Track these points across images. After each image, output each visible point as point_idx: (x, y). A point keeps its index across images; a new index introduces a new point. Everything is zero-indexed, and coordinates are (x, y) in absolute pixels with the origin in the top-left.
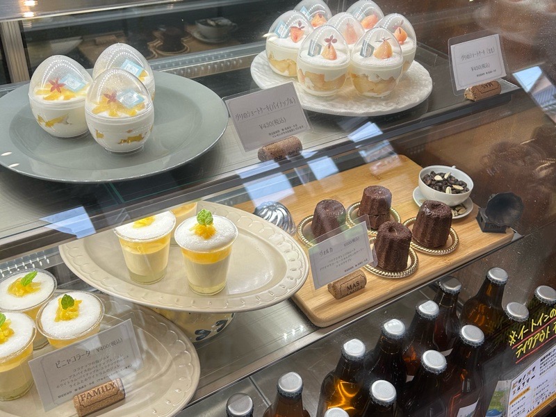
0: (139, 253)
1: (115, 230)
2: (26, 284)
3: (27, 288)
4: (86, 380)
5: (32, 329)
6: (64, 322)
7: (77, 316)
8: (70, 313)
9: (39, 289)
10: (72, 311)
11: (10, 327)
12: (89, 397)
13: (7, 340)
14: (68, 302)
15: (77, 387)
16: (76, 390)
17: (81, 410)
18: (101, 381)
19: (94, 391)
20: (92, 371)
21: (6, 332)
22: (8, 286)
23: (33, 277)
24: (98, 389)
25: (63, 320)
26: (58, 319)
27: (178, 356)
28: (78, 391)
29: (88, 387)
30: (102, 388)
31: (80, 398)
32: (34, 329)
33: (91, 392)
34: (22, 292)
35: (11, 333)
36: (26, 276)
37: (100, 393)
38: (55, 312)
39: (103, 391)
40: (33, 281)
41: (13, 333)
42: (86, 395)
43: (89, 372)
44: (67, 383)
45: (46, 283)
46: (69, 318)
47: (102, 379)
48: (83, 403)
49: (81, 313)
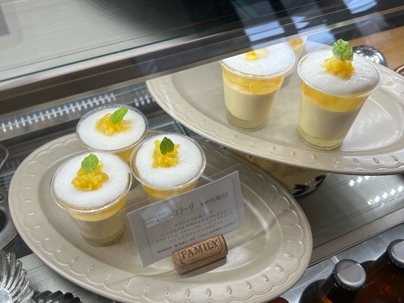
0: (250, 93)
1: (222, 62)
2: (116, 122)
3: (117, 126)
4: (187, 235)
5: (127, 175)
6: (163, 169)
7: (177, 163)
8: (170, 159)
9: (130, 127)
10: (171, 156)
11: (104, 170)
12: (191, 255)
13: (101, 186)
14: (167, 146)
15: (177, 243)
16: (176, 246)
17: (182, 268)
18: (202, 238)
19: (195, 248)
20: (193, 226)
21: (100, 177)
22: (95, 121)
23: (124, 114)
24: (200, 246)
25: (162, 167)
26: (156, 165)
27: (281, 214)
28: (179, 247)
29: (189, 243)
30: (204, 245)
31: (181, 255)
32: (129, 174)
33: (192, 249)
34: (111, 130)
35: (105, 178)
36: (116, 112)
37: (202, 251)
38: (151, 155)
39: (205, 248)
40: (125, 118)
41: (108, 178)
42: (187, 252)
43: (190, 227)
44: (167, 238)
45: (136, 122)
46: (168, 165)
47: (203, 235)
48: (184, 261)
49: (180, 159)
